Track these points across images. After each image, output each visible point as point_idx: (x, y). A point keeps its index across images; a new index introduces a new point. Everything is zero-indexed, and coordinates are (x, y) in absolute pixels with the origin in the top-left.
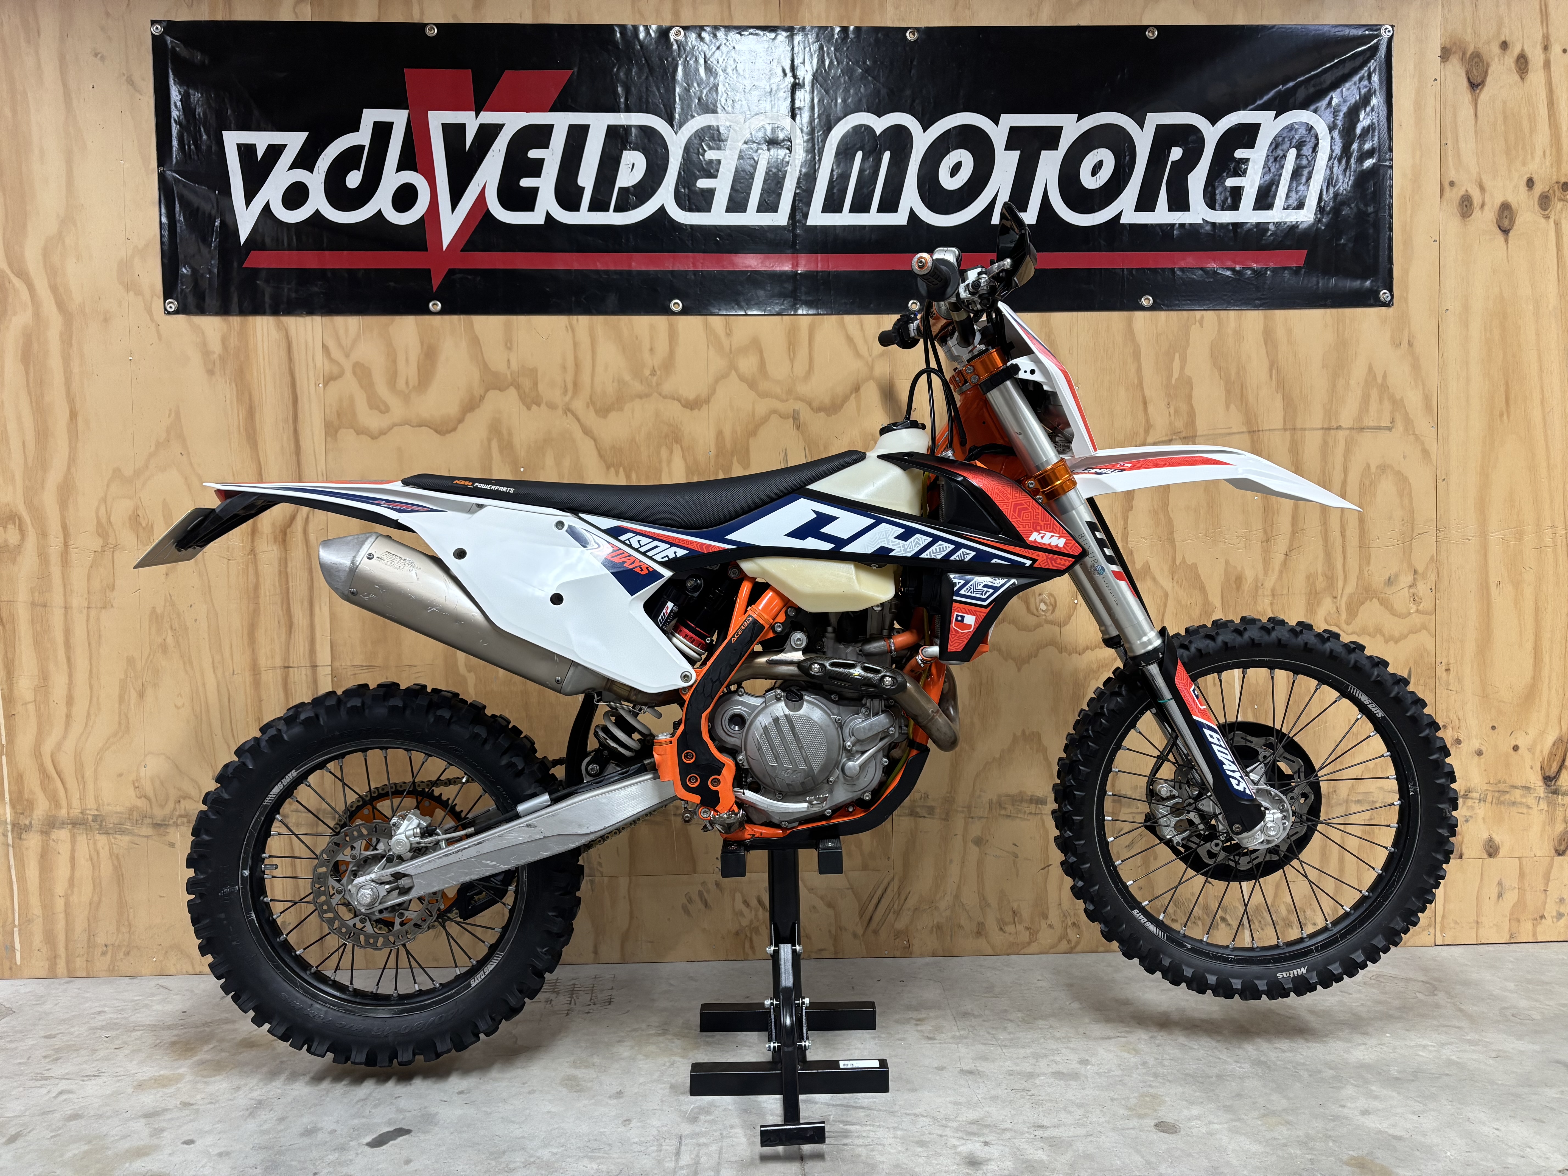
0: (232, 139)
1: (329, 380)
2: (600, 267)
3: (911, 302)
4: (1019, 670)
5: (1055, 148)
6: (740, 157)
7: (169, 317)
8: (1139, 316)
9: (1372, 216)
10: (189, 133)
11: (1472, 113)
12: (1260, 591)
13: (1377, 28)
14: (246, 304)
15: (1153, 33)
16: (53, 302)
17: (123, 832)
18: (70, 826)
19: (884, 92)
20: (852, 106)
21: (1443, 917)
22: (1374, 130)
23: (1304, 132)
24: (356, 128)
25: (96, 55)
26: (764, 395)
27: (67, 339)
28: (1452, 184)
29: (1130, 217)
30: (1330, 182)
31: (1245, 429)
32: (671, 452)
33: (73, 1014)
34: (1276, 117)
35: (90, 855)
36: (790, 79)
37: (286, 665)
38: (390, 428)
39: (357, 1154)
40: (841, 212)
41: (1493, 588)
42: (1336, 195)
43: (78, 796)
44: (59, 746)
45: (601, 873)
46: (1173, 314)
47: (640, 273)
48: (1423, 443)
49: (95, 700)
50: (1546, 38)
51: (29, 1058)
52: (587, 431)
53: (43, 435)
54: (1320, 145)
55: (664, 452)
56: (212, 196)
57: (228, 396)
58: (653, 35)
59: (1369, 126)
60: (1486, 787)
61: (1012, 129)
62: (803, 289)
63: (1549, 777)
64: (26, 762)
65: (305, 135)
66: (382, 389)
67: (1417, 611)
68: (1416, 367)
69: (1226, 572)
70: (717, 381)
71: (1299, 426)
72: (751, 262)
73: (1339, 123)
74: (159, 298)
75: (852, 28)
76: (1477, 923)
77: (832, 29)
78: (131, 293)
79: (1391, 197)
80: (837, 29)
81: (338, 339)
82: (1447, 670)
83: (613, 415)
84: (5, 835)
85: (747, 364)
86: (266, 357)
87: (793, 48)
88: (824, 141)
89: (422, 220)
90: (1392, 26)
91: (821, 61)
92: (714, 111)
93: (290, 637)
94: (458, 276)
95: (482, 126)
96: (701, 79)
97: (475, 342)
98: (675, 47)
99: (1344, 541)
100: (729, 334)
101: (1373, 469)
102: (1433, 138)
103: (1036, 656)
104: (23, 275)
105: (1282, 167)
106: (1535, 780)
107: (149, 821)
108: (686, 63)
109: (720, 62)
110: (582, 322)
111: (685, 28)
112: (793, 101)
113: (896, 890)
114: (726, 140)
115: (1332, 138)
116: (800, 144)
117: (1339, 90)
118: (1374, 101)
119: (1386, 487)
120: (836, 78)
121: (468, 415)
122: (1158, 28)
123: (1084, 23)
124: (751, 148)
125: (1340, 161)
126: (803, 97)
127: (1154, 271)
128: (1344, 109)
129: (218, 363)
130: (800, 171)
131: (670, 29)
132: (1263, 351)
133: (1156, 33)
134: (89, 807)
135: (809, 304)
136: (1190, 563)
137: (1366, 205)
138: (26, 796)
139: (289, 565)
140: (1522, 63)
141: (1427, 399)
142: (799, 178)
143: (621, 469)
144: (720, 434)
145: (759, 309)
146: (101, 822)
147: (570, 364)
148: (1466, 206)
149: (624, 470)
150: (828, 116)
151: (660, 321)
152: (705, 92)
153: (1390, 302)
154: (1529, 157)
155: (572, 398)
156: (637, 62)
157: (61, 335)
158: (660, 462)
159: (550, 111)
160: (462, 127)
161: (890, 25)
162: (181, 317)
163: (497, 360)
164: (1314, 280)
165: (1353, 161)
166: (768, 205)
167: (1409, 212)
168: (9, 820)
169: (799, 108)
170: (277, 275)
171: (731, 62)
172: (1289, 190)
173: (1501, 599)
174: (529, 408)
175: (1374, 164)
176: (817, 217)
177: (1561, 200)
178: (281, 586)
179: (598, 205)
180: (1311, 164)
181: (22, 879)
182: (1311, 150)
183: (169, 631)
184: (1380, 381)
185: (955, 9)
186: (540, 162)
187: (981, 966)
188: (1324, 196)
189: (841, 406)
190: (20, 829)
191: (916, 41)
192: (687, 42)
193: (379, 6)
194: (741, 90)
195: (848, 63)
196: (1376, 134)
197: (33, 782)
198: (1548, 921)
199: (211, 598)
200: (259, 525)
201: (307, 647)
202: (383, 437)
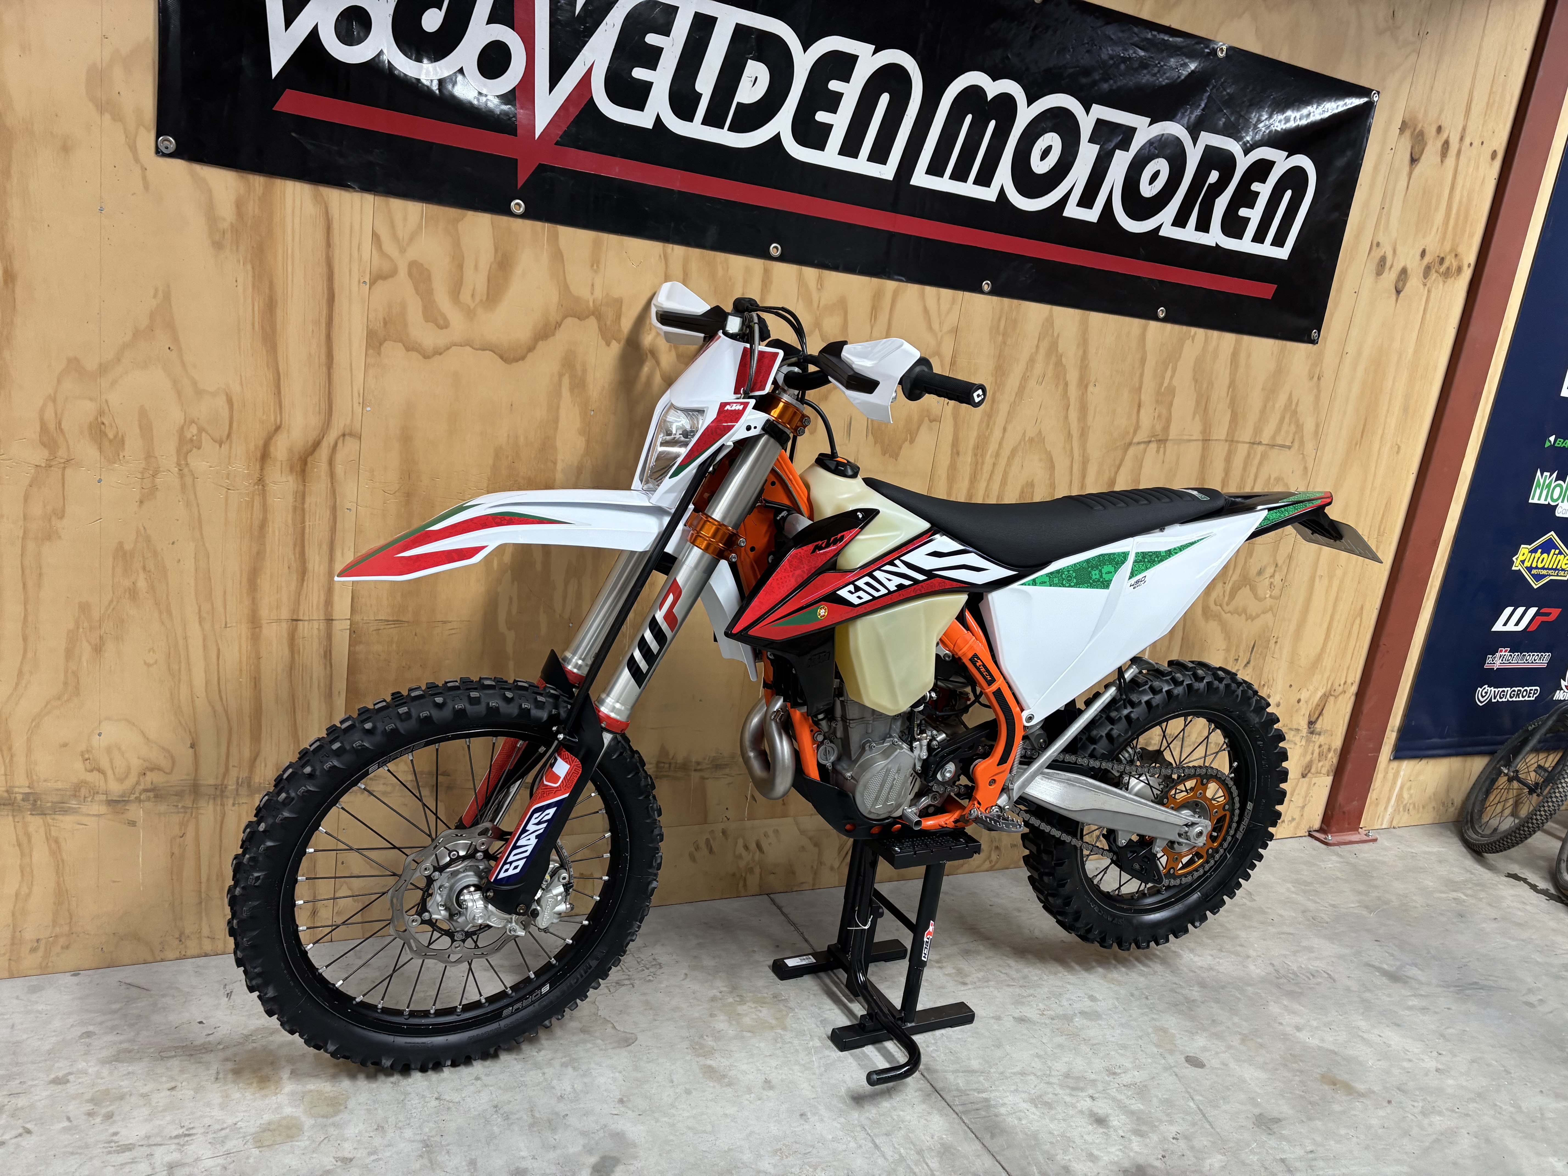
1: (377, 278)
3: (985, 282)
5: (1127, 150)
6: (862, 95)
7: (163, 160)
8: (1153, 326)
11: (1406, 184)
17: (65, 811)
20: (972, 62)
23: (1301, 176)
28: (1378, 245)
29: (1168, 231)
34: (1287, 158)
37: (295, 617)
38: (448, 349)
40: (942, 176)
43: (3, 772)
46: (1177, 328)
47: (745, 207)
49: (30, 655)
50: (1464, 129)
54: (1307, 190)
57: (241, 281)
61: (1099, 121)
62: (897, 253)
63: (1312, 721)
66: (443, 301)
67: (1270, 596)
68: (1317, 398)
71: (1236, 438)
74: (149, 131)
78: (106, 115)
81: (393, 226)
82: (1276, 642)
85: (833, 325)
86: (297, 236)
88: (940, 97)
90: (1379, 92)
93: (302, 585)
94: (549, 174)
97: (558, 257)
100: (819, 283)
102: (1377, 200)
106: (1305, 722)
107: (104, 797)
110: (678, 252)
114: (852, 72)
115: (1317, 185)
116: (918, 94)
121: (540, 343)
122: (1227, 48)
124: (873, 87)
129: (229, 235)
130: (915, 123)
132: (1228, 371)
133: (1225, 53)
134: (17, 784)
137: (1323, 253)
139: (308, 500)
140: (1445, 148)
141: (1317, 425)
142: (912, 132)
146: (35, 801)
148: (1381, 265)
151: (756, 265)
153: (1316, 340)
154: (1429, 231)
162: (179, 165)
163: (580, 282)
164: (1275, 312)
167: (1347, 265)
173: (1320, 587)
174: (608, 344)
175: (1337, 218)
176: (920, 178)
177: (1436, 271)
178: (294, 525)
179: (713, 119)
182: (1301, 195)
183: (141, 571)
184: (1293, 407)
186: (657, 52)
198: (1285, 824)
199: (202, 534)
200: (272, 449)
201: (323, 598)
202: (437, 357)
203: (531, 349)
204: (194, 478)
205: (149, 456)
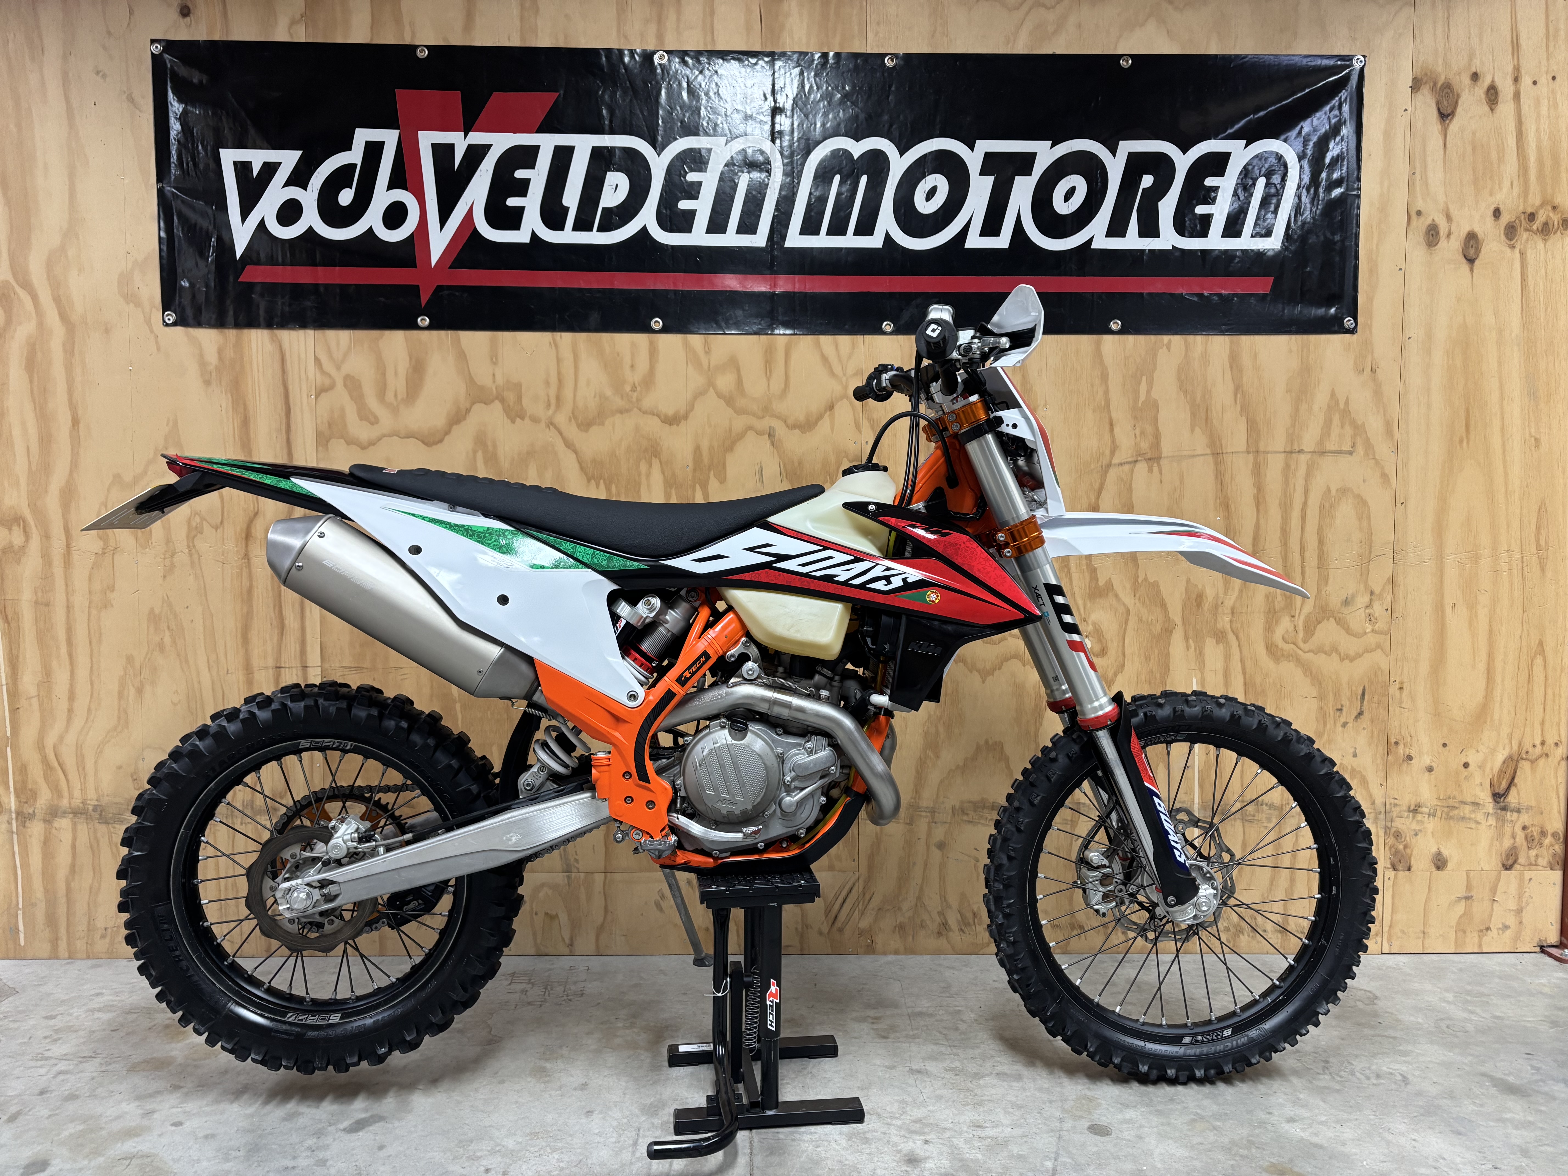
0: (229, 157)
1: (320, 391)
2: (583, 285)
3: (885, 323)
4: (983, 682)
5: (1029, 173)
6: (721, 179)
7: (167, 329)
8: (1107, 338)
9: (1339, 244)
10: (186, 148)
11: (1441, 144)
12: (1220, 609)
13: (1349, 58)
14: (241, 318)
15: (1127, 62)
16: (56, 312)
17: (122, 822)
18: (71, 816)
19: (862, 116)
20: (831, 131)
21: (1390, 927)
22: (1343, 161)
23: (1274, 161)
24: (348, 147)
25: (98, 73)
26: (740, 412)
27: (69, 349)
28: (1419, 213)
29: (1102, 243)
30: (1298, 210)
31: (1208, 451)
32: (650, 465)
33: (72, 995)
34: (1246, 147)
35: (90, 843)
36: (770, 102)
37: (278, 665)
38: (379, 439)
39: (334, 1140)
40: (818, 234)
41: (1448, 610)
42: (1304, 223)
43: (79, 787)
44: (61, 738)
45: (578, 869)
46: (1142, 339)
47: (622, 292)
48: (1383, 468)
49: (95, 695)
50: (1517, 69)
51: (30, 1038)
52: (569, 445)
53: (46, 439)
54: (1289, 174)
55: (643, 467)
56: (210, 211)
57: (224, 406)
58: (637, 58)
59: (1338, 155)
60: (1436, 802)
61: (988, 156)
62: (780, 309)
63: (1498, 794)
64: (30, 755)
65: (299, 153)
66: (372, 403)
67: (1373, 631)
68: (1378, 393)
69: (1187, 590)
70: (695, 398)
71: (1262, 448)
72: (731, 282)
73: (1309, 152)
74: (158, 310)
75: (831, 54)
76: (1424, 933)
77: (813, 55)
78: (131, 305)
79: (1358, 226)
80: (817, 56)
81: (329, 351)
82: (1401, 688)
83: (594, 429)
84: (9, 823)
85: (725, 382)
86: (261, 368)
87: (774, 73)
88: (803, 164)
89: (411, 237)
90: (1364, 57)
91: (802, 85)
92: (697, 134)
93: (282, 639)
94: (446, 292)
95: (470, 147)
96: (684, 102)
97: (462, 356)
98: (659, 71)
99: (1303, 562)
100: (708, 352)
101: (1333, 492)
102: (1401, 167)
103: (1000, 668)
104: (27, 286)
105: (1251, 195)
106: (1485, 797)
108: (669, 88)
109: (703, 86)
110: (566, 338)
111: (668, 52)
112: (773, 125)
113: (861, 890)
114: (708, 163)
115: (1301, 167)
116: (779, 168)
117: (1309, 120)
118: (1344, 131)
119: (1346, 510)
120: (816, 103)
121: (455, 427)
122: (1132, 56)
123: (1058, 52)
124: (732, 171)
125: (1308, 191)
126: (783, 122)
127: (1123, 295)
128: (1315, 139)
129: (214, 374)
130: (780, 193)
131: (654, 53)
132: (1228, 376)
133: (1130, 62)
134: (89, 798)
135: (786, 325)
136: (1152, 581)
137: (1333, 234)
138: (30, 786)
140: (1492, 94)
141: (1388, 425)
142: (778, 201)
143: (602, 482)
144: (697, 449)
145: (738, 329)
146: (101, 812)
147: (554, 380)
148: (1432, 235)
149: (605, 483)
150: (808, 139)
151: (641, 339)
152: (687, 115)
153: (1354, 329)
154: (1497, 187)
155: (555, 412)
156: (621, 84)
157: (64, 345)
158: (639, 475)
159: (537, 132)
160: (451, 147)
161: (869, 51)
162: (179, 329)
163: (483, 373)
164: (1280, 306)
165: (1321, 190)
166: (748, 226)
167: (1375, 241)
168: (13, 809)
169: (781, 133)
170: (272, 289)
171: (713, 86)
172: (1258, 218)
173: (1456, 621)
174: (513, 422)
175: (1342, 193)
176: (795, 239)
177: (1526, 230)
178: (273, 589)
179: (582, 225)
180: (1279, 195)
181: (25, 865)
182: (1279, 180)
183: (166, 631)
184: (1342, 406)
185: (933, 36)
186: (526, 182)
187: (940, 965)
188: (1292, 224)
189: (816, 423)
190: (23, 818)
191: (894, 67)
192: (670, 66)
193: (372, 28)
194: (723, 113)
195: (827, 88)
196: (1345, 163)
197: (36, 772)
198: (1494, 933)
199: (207, 600)
200: (253, 530)
201: (298, 649)
202: (371, 448)
203: (447, 432)
204: (200, 556)
205: (168, 541)
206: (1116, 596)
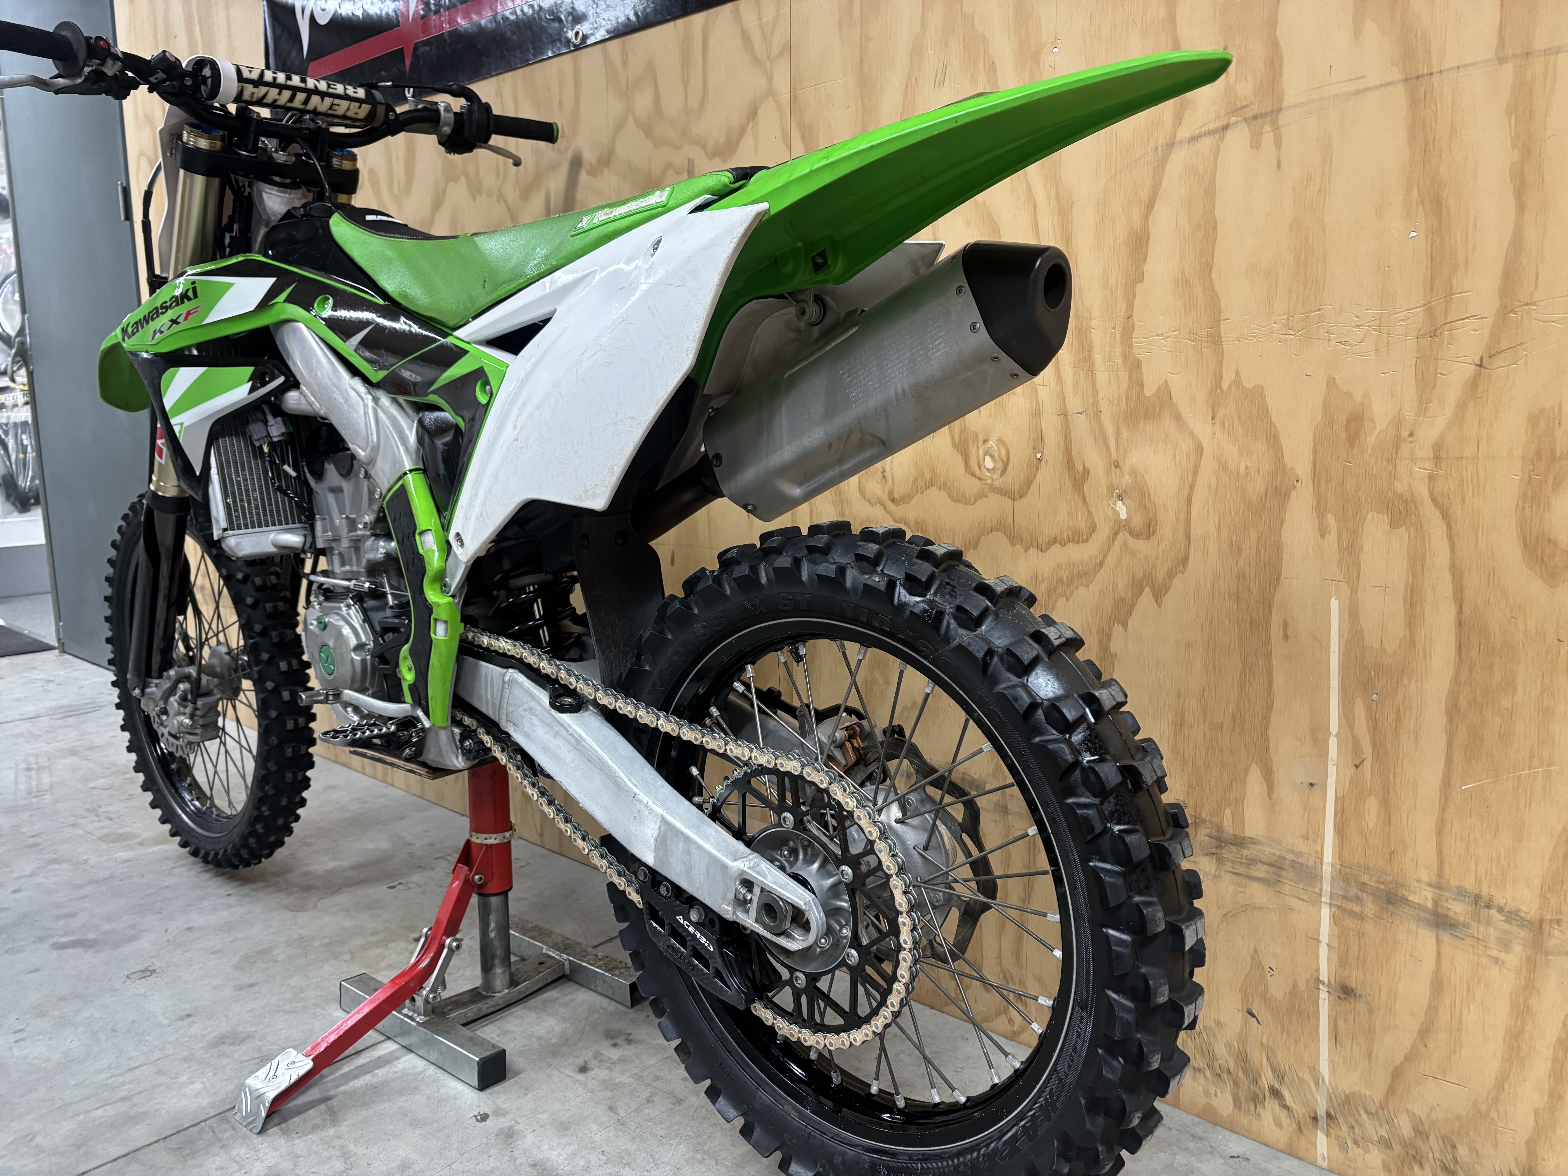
12: (1405, 450)
26: (659, 143)
31: (1395, 75)
69: (1327, 406)
70: (616, 130)
85: (643, 102)
94: (422, 51)
100: (625, 63)
110: (508, 80)
136: (1250, 386)
151: (566, 62)
155: (503, 181)
174: (474, 199)
206: (1178, 418)
